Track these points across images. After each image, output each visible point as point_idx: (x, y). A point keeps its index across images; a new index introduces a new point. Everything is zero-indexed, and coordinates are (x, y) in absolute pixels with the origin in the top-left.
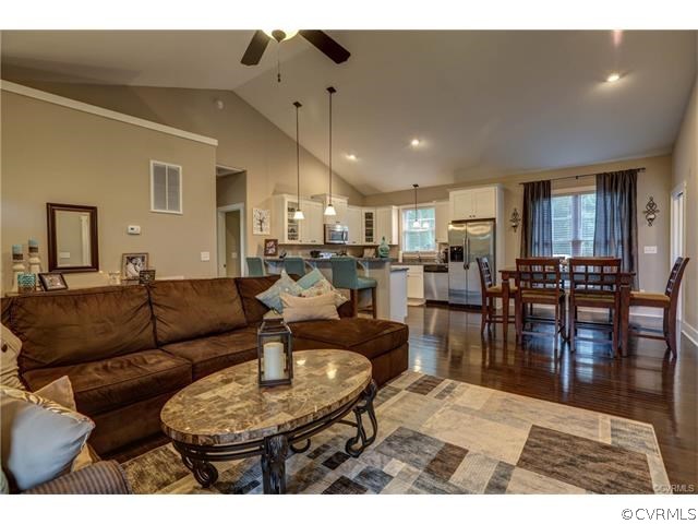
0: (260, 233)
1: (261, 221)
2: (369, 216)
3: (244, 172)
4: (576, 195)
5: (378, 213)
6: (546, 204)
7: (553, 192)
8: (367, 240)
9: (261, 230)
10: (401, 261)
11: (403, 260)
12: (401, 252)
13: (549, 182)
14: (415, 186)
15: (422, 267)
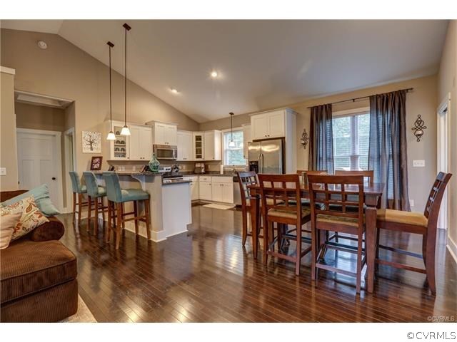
0: (90, 151)
1: (91, 143)
2: (199, 138)
3: (73, 102)
4: (354, 116)
5: (205, 136)
6: (328, 124)
7: (333, 114)
8: (198, 157)
9: (92, 149)
10: (222, 173)
11: (224, 172)
12: (222, 166)
13: (330, 106)
14: (231, 114)
15: (232, 178)
